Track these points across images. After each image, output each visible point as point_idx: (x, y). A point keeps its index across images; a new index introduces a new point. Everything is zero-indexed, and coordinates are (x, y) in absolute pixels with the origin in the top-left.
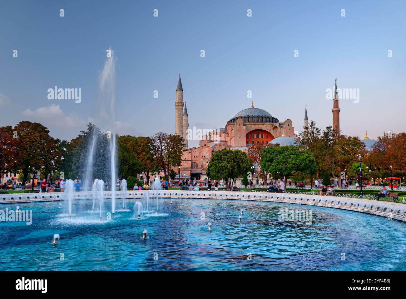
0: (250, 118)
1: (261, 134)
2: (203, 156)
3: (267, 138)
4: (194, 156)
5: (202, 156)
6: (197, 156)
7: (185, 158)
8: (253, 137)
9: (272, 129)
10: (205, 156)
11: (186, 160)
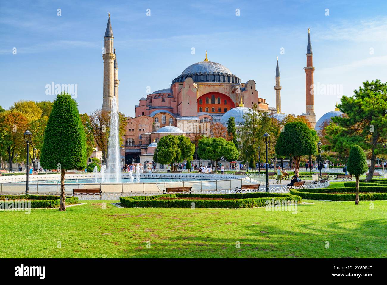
1: (217, 99)
2: (142, 130)
3: (225, 104)
4: (130, 130)
5: (140, 130)
6: (133, 130)
8: (208, 101)
9: (231, 91)
10: (144, 130)
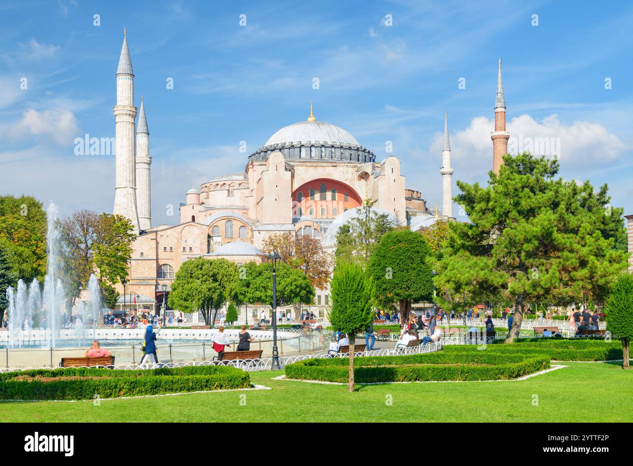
0: (303, 149)
1: (331, 192)
2: (187, 249)
3: (345, 200)
4: (165, 248)
5: (184, 248)
6: (171, 248)
7: (142, 254)
8: (313, 197)
9: (356, 177)
10: (191, 248)
11: (143, 258)
